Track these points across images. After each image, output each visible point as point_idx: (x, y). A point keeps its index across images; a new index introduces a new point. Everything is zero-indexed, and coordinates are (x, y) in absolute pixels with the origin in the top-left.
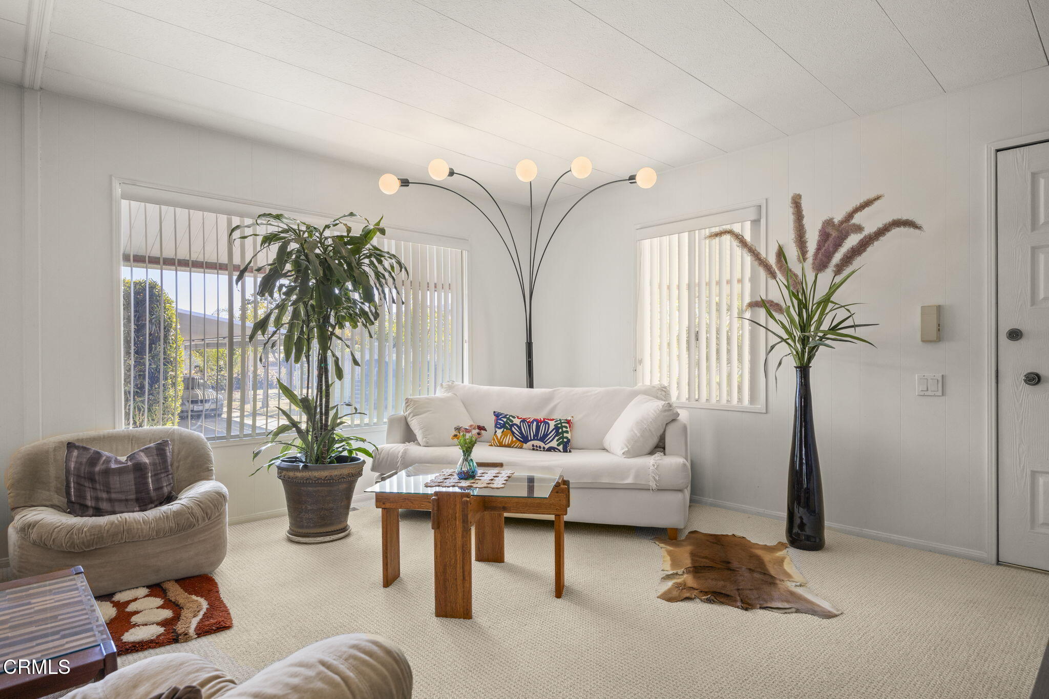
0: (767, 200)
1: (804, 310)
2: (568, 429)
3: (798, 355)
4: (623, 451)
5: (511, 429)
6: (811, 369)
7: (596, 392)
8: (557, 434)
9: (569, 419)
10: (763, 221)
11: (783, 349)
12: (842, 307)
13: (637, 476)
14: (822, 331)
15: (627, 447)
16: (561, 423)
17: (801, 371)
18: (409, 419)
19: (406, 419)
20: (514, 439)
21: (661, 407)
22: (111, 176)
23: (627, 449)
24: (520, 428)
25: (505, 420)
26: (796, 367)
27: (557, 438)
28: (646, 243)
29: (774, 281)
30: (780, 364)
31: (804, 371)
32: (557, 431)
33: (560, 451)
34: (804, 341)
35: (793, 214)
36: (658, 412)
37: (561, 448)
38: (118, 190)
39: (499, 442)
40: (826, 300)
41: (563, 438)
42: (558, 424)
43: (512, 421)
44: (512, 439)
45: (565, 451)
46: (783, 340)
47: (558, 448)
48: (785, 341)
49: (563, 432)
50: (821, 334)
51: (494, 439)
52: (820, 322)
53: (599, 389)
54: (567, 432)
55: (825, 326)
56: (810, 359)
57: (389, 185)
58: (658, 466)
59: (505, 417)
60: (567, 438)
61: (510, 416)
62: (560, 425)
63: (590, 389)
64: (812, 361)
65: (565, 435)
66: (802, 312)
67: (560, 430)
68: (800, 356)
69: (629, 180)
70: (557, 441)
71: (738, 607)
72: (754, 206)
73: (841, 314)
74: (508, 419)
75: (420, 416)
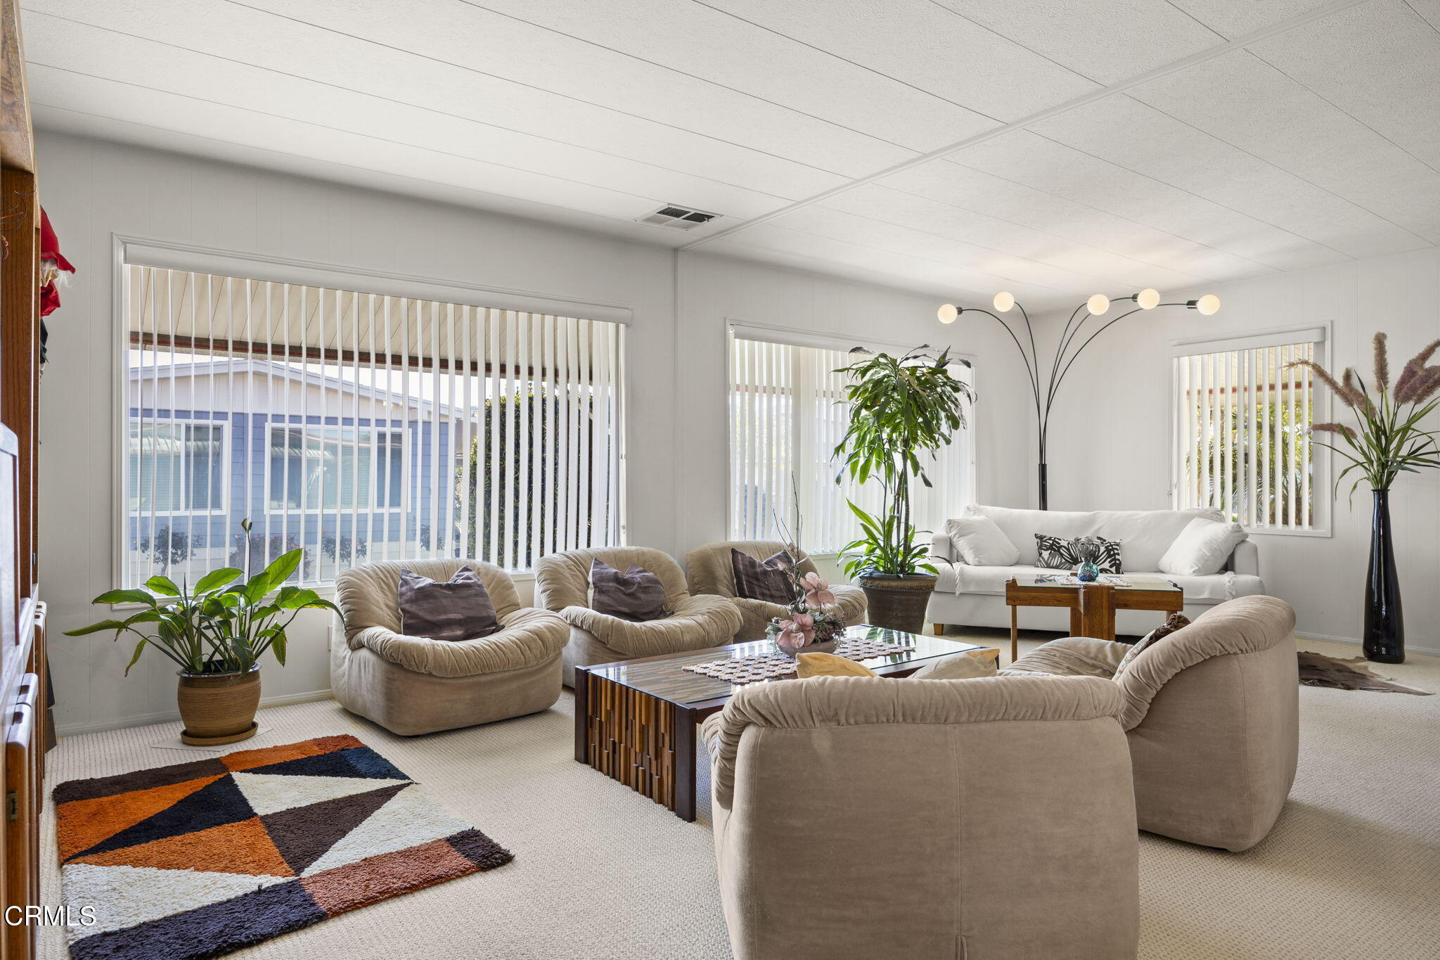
0: (1332, 322)
1: (1383, 437)
2: (1119, 552)
3: (1376, 479)
4: (1194, 569)
5: (1059, 551)
6: (1389, 492)
7: (1143, 515)
8: (1109, 556)
9: (1118, 541)
10: (1328, 344)
11: (1359, 473)
12: (1424, 434)
13: (1212, 592)
14: (1401, 457)
15: (1197, 565)
16: (1111, 545)
17: (1379, 494)
18: (955, 540)
19: (950, 539)
20: (1063, 561)
21: (1230, 528)
22: (725, 318)
23: (1197, 568)
24: (1068, 549)
25: (1051, 542)
26: (1374, 491)
27: (1109, 560)
28: (1185, 361)
29: (1351, 408)
30: (1355, 487)
31: (1382, 494)
32: (1109, 553)
33: (1112, 573)
34: (1384, 466)
35: (1376, 349)
36: (1228, 533)
37: (1113, 569)
38: (731, 332)
39: (1046, 563)
40: (1405, 429)
41: (1115, 559)
42: (1109, 546)
43: (1059, 543)
44: (1061, 560)
45: (1118, 572)
46: (1358, 463)
47: (1111, 569)
48: (1361, 464)
49: (1115, 554)
50: (1400, 459)
51: (1040, 561)
52: (1399, 448)
53: (1145, 513)
54: (1118, 554)
55: (1404, 452)
56: (1389, 481)
57: (947, 314)
58: (1234, 582)
59: (1050, 539)
60: (1118, 560)
61: (1055, 538)
62: (1110, 548)
63: (1135, 512)
64: (1391, 485)
65: (1117, 557)
66: (1381, 439)
67: (1112, 553)
68: (1377, 479)
69: (1187, 304)
70: (1110, 562)
71: (1340, 688)
72: (1318, 328)
73: (1421, 441)
74: (1054, 541)
75: (967, 537)
